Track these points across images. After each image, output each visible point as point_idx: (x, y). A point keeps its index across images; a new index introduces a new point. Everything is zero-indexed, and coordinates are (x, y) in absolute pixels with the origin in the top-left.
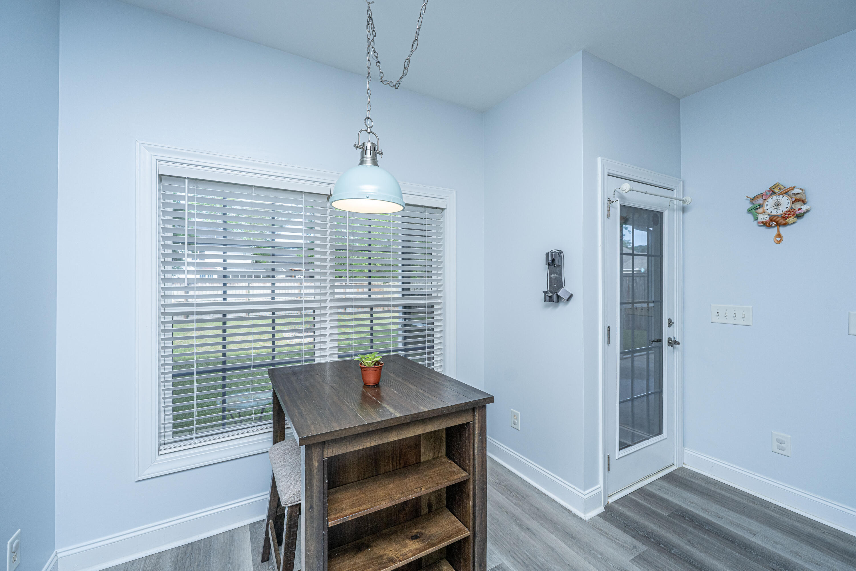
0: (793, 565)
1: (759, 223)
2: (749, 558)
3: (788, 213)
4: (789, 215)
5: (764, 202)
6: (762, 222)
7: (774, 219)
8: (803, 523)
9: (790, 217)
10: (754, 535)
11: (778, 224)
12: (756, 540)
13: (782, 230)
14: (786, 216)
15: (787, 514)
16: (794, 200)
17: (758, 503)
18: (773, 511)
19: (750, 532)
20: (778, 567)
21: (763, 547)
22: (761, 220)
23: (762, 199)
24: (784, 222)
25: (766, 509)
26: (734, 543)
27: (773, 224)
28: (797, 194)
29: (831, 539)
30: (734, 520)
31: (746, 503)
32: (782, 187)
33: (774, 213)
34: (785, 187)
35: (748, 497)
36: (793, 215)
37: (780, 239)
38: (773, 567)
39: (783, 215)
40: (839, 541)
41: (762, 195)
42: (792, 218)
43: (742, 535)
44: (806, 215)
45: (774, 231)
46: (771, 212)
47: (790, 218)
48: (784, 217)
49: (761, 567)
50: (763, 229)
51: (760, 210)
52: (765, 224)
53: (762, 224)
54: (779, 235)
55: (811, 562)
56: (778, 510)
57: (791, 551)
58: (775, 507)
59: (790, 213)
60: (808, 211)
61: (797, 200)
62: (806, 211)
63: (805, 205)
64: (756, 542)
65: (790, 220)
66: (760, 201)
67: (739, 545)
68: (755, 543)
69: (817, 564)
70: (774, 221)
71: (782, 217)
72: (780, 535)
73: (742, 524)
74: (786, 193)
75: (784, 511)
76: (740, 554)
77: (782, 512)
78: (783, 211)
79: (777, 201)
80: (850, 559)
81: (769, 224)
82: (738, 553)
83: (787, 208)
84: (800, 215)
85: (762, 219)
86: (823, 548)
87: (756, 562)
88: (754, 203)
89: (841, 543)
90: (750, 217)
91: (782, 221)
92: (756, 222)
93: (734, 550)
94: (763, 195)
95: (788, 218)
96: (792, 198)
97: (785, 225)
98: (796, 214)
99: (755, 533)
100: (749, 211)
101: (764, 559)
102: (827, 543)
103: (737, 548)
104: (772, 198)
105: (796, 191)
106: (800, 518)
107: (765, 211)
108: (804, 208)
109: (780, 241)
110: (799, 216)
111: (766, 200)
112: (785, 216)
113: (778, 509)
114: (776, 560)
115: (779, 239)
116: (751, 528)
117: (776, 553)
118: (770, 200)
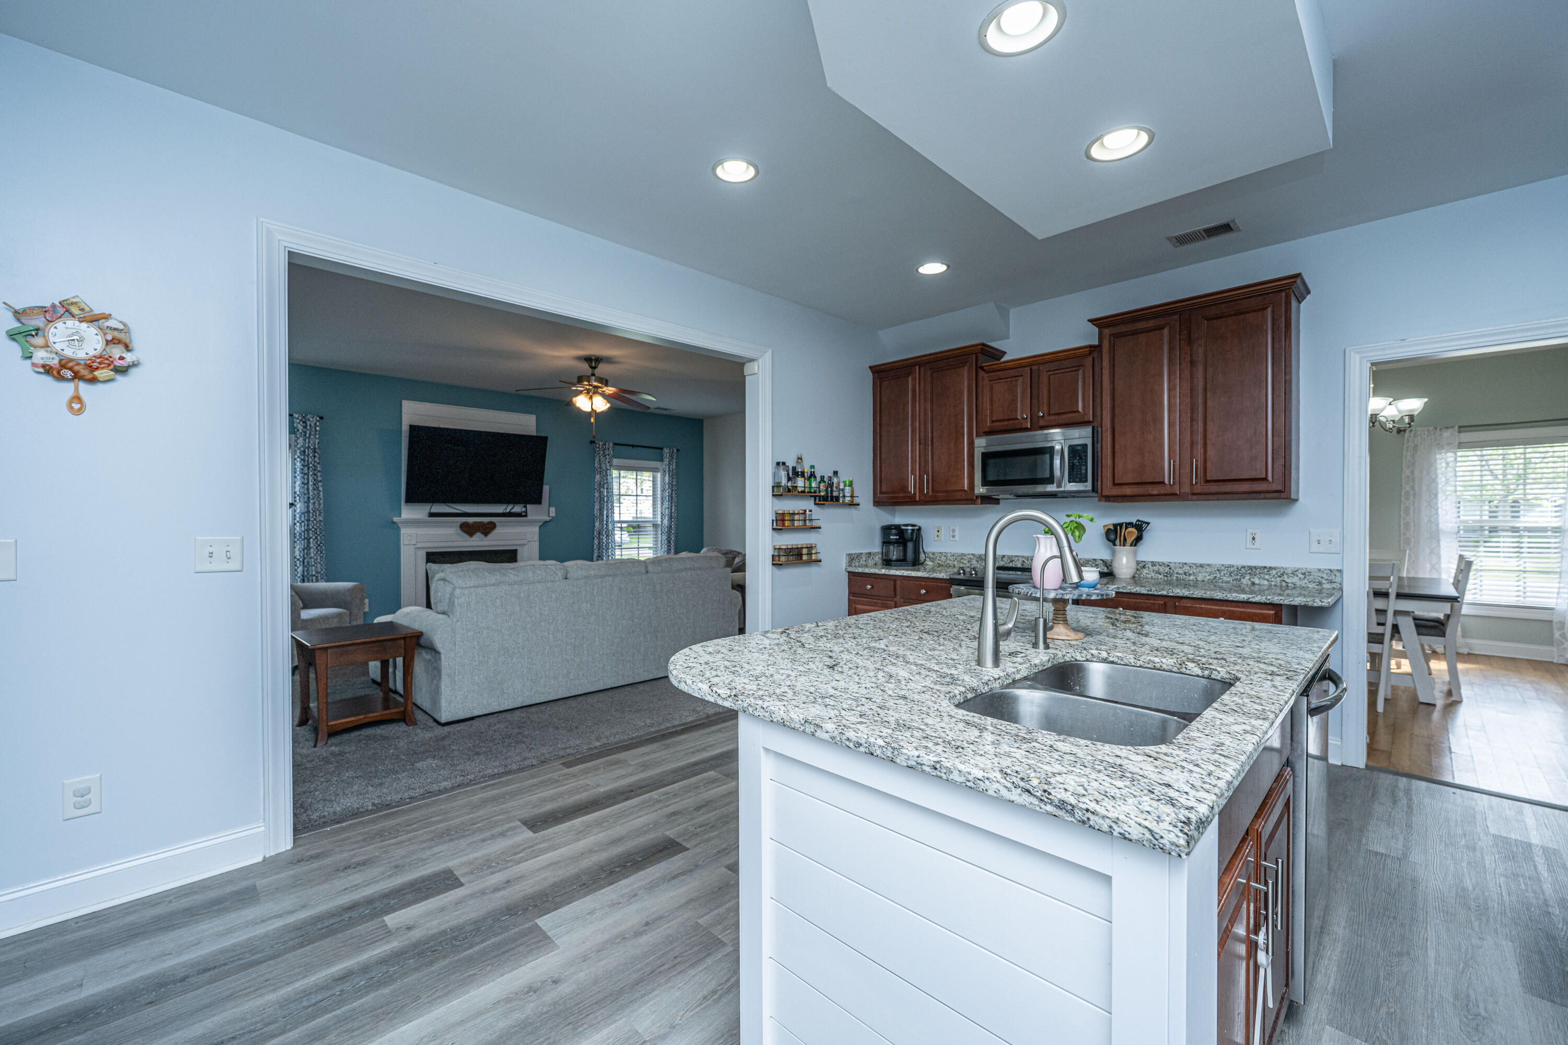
0: (170, 973)
1: (34, 365)
2: (105, 1023)
3: (98, 360)
4: (100, 363)
5: (47, 325)
6: (44, 366)
7: (70, 364)
8: (135, 911)
9: (103, 368)
10: (81, 985)
11: (77, 376)
12: (92, 990)
13: (84, 389)
14: (95, 364)
15: (102, 918)
16: (109, 337)
17: (44, 937)
18: (79, 929)
19: (68, 988)
20: (154, 993)
21: (109, 990)
22: (42, 362)
23: (44, 319)
24: (90, 376)
25: (66, 935)
26: (56, 1028)
27: (69, 374)
28: (115, 329)
29: (185, 903)
30: (23, 996)
31: (22, 953)
32: (87, 309)
33: (69, 353)
34: (92, 310)
35: (15, 942)
36: (109, 365)
37: (78, 406)
38: (148, 1001)
39: (89, 362)
40: (195, 897)
41: (44, 310)
42: (106, 371)
43: (60, 1003)
44: (133, 371)
45: (68, 389)
46: (63, 350)
47: (103, 371)
48: (91, 367)
49: (131, 1018)
50: (48, 380)
51: (39, 341)
52: (48, 370)
53: (42, 370)
54: (77, 398)
55: (188, 948)
56: (85, 923)
57: (153, 959)
58: (77, 923)
59: (103, 361)
60: (135, 365)
61: (116, 341)
62: (131, 364)
63: (129, 354)
64: (94, 992)
65: (101, 374)
66: (39, 322)
67: (69, 1022)
68: (93, 995)
69: (195, 945)
70: (71, 369)
71: (86, 364)
72: (118, 952)
73: (44, 989)
74: (93, 319)
75: (96, 917)
76: (83, 1033)
77: (94, 920)
78: (87, 354)
79: (75, 331)
80: (222, 906)
81: (59, 372)
82: (79, 1034)
83: (95, 350)
84: (121, 369)
85: (43, 358)
86: (186, 920)
87: (120, 1019)
88: (23, 321)
89: (199, 898)
90: (15, 349)
91: (84, 372)
92: (29, 362)
93: (68, 1037)
94: (46, 311)
95: (97, 368)
96: (105, 334)
97: (93, 380)
98: (115, 366)
99: (80, 983)
100: (12, 336)
101: (125, 1004)
102: (185, 910)
103: (70, 1029)
104: (65, 323)
105: (111, 323)
106: (126, 909)
107: (50, 345)
108: (129, 357)
109: (80, 409)
110: (122, 371)
111: (52, 324)
112: (92, 364)
113: (84, 921)
114: (143, 989)
115: (76, 406)
116: (66, 981)
117: (136, 979)
118: (60, 325)
